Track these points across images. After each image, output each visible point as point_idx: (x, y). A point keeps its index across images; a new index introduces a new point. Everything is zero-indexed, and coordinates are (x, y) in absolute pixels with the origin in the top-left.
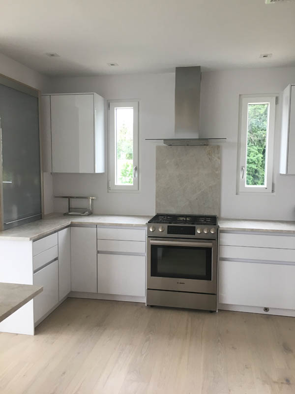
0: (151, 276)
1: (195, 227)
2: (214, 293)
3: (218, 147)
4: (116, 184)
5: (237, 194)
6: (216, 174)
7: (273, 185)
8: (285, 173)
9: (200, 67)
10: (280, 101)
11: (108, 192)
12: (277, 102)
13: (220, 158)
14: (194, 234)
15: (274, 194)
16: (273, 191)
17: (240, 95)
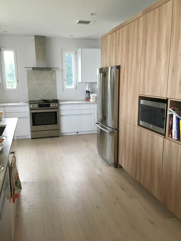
0: (33, 126)
1: (50, 104)
2: (59, 129)
3: (54, 71)
4: (7, 88)
5: (63, 91)
6: (54, 83)
7: (76, 86)
8: (81, 82)
9: (45, 36)
10: (77, 53)
11: (3, 92)
12: (76, 54)
13: (55, 76)
14: (50, 107)
15: (77, 90)
16: (76, 89)
17: (62, 49)
